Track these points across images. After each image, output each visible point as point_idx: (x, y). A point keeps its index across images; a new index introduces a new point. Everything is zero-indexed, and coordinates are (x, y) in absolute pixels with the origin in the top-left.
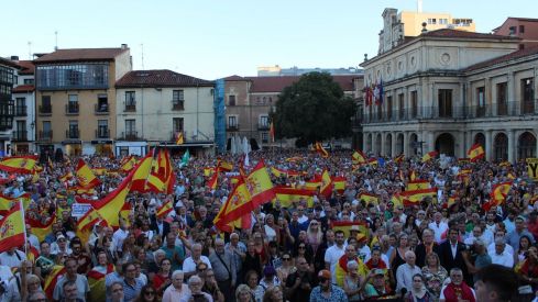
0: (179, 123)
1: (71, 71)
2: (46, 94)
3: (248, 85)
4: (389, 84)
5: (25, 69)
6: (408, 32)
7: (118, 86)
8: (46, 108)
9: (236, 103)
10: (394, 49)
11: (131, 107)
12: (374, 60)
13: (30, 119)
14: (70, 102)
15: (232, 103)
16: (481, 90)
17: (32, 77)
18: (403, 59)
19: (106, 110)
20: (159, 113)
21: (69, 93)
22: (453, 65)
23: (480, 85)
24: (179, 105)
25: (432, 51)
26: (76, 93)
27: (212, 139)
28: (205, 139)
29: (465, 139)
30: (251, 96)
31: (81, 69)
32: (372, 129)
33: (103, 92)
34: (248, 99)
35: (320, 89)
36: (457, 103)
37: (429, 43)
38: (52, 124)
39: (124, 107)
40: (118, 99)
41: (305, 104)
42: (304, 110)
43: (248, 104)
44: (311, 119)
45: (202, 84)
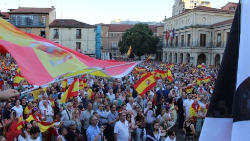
0: (79, 44)
1: (28, 18)
3: (108, 28)
4: (177, 30)
6: (187, 7)
7: (50, 27)
9: (102, 36)
10: (180, 15)
11: (56, 36)
12: (170, 19)
16: (219, 35)
18: (185, 19)
19: (45, 37)
21: (27, 29)
22: (207, 23)
23: (219, 32)
24: (79, 36)
25: (198, 16)
26: (30, 29)
27: (94, 53)
28: (91, 53)
29: (211, 57)
30: (109, 33)
31: (31, 17)
32: (167, 51)
33: (43, 29)
34: (107, 35)
35: (143, 31)
36: (208, 40)
37: (197, 13)
39: (53, 37)
40: (50, 32)
41: (136, 38)
42: (136, 40)
43: (107, 37)
44: (139, 45)
45: (90, 27)
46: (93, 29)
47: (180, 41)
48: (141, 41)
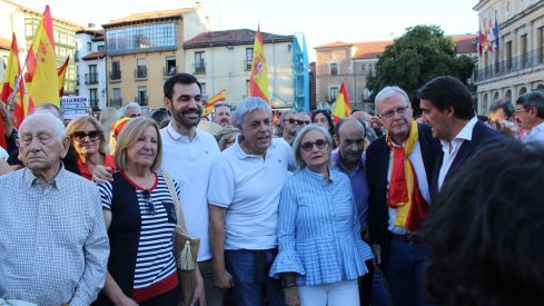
2: (115, 59)
5: (98, 35)
7: (186, 47)
8: (116, 74)
9: (339, 72)
11: (201, 69)
13: (101, 86)
14: (139, 67)
15: (334, 72)
17: (102, 43)
20: (231, 75)
21: (138, 56)
24: (253, 66)
26: (143, 56)
27: (290, 102)
28: (283, 104)
30: (355, 63)
32: (487, 87)
33: (171, 54)
34: (351, 67)
35: (427, 45)
38: (122, 91)
39: (193, 70)
40: (187, 61)
41: (408, 63)
42: (406, 70)
43: (352, 72)
44: (415, 80)
45: (278, 40)
46: (285, 45)
47: (517, 53)
48: (423, 71)
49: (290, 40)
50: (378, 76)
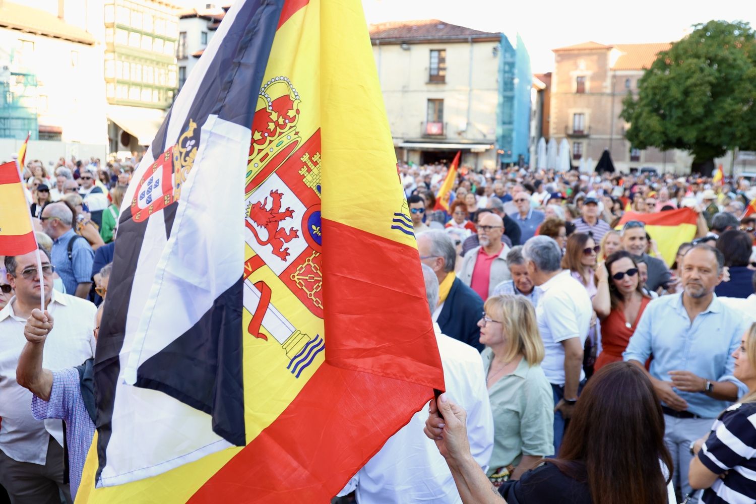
5: (217, 21)
9: (587, 89)
15: (580, 89)
20: (405, 90)
24: (436, 79)
27: (492, 136)
28: (480, 138)
30: (614, 77)
34: (608, 83)
35: (724, 53)
41: (690, 82)
42: (686, 93)
43: (608, 90)
44: (700, 110)
45: (478, 38)
46: (488, 48)
48: (715, 95)
49: (497, 38)
50: (641, 99)
